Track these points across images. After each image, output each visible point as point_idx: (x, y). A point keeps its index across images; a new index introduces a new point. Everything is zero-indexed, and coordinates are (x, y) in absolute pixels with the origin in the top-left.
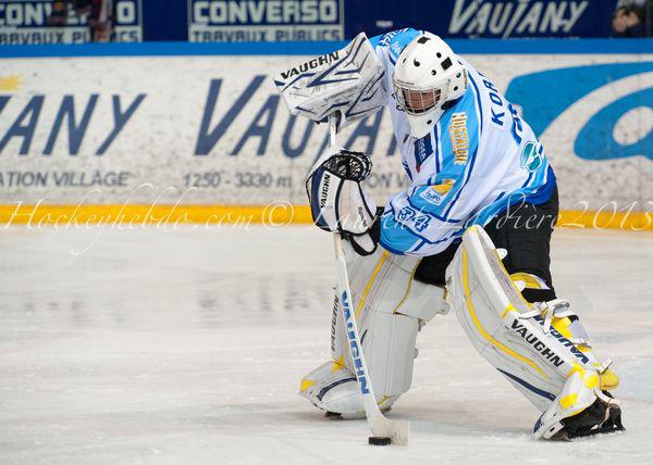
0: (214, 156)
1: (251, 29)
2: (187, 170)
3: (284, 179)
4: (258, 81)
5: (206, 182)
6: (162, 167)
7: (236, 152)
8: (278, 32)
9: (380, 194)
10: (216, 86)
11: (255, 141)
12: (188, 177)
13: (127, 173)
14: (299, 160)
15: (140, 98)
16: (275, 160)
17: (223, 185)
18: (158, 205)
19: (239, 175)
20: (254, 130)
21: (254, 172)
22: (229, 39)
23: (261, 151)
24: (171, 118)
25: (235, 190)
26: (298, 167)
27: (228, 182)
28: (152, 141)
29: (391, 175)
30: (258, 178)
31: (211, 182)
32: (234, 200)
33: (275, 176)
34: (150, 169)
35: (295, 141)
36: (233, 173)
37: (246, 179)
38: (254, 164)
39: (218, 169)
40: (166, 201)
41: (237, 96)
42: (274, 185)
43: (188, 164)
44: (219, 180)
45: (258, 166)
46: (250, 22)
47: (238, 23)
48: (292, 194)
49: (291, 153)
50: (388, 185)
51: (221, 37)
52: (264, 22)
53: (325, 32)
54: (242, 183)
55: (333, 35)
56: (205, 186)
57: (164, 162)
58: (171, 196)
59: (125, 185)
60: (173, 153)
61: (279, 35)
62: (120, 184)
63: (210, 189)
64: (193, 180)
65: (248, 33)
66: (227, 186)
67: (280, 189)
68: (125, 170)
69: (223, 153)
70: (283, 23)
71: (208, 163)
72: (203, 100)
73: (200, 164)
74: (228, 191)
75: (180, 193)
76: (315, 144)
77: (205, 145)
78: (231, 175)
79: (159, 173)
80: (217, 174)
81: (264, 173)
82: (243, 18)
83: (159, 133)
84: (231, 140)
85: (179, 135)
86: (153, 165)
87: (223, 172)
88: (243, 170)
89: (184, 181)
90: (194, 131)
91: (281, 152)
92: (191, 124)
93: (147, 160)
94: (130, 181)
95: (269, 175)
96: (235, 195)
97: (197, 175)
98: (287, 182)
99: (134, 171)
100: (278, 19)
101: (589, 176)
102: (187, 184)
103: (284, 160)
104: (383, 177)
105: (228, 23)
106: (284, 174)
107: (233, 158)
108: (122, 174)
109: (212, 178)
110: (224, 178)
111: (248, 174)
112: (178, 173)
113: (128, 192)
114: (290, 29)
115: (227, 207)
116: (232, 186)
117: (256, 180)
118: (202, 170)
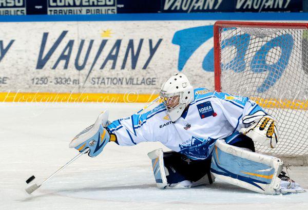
0: (45, 69)
1: (75, 9)
2: (33, 76)
3: (76, 80)
4: (64, 33)
5: (41, 82)
6: (22, 75)
7: (54, 67)
8: (87, 10)
9: (118, 88)
10: (46, 35)
11: (63, 62)
12: (33, 79)
13: (6, 78)
14: (82, 72)
15: (12, 42)
16: (72, 72)
17: (49, 83)
18: (20, 93)
19: (56, 78)
20: (63, 57)
21: (62, 77)
22: (65, 14)
23: (66, 67)
24: (26, 51)
25: (54, 85)
26: (82, 75)
27: (51, 82)
28: (17, 62)
29: (123, 78)
30: (65, 80)
31: (43, 82)
32: (54, 90)
33: (72, 79)
34: (16, 75)
35: (81, 62)
36: (53, 78)
37: (59, 80)
38: (63, 73)
39: (47, 76)
40: (23, 91)
41: (55, 41)
42: (71, 83)
43: (34, 73)
44: (47, 81)
45: (65, 74)
46: (75, 5)
47: (70, 5)
48: (79, 87)
49: (79, 68)
50: (122, 83)
51: (62, 13)
52: (81, 5)
53: (109, 10)
54: (58, 82)
55: (112, 12)
56: (41, 84)
57: (23, 72)
58: (26, 88)
59: (5, 83)
60: (27, 68)
61: (88, 11)
62: (3, 83)
63: (43, 85)
64: (36, 81)
65: (74, 10)
66: (51, 84)
67: (74, 85)
68: (5, 76)
69: (49, 68)
70: (89, 6)
71: (42, 73)
72: (40, 43)
73: (39, 73)
74: (51, 86)
75: (30, 87)
76: (89, 64)
77: (41, 64)
78: (52, 79)
79: (20, 77)
80: (46, 78)
81: (67, 78)
82: (72, 4)
83: (20, 58)
84: (52, 62)
85: (29, 60)
86: (18, 74)
87: (49, 77)
88: (58, 76)
89: (32, 81)
90: (36, 58)
91: (74, 67)
92: (35, 54)
93: (15, 72)
94: (7, 81)
95: (69, 78)
96: (54, 88)
97: (37, 78)
98: (77, 82)
99: (9, 77)
100: (87, 4)
101: (209, 79)
102: (33, 83)
103: (76, 71)
104: (120, 79)
105: (65, 6)
106: (76, 78)
107: (53, 70)
108: (4, 78)
109: (44, 80)
110: (50, 80)
111: (60, 78)
112: (28, 78)
113: (6, 87)
114: (93, 8)
115: (50, 94)
116: (53, 84)
117: (63, 81)
118: (39, 76)
